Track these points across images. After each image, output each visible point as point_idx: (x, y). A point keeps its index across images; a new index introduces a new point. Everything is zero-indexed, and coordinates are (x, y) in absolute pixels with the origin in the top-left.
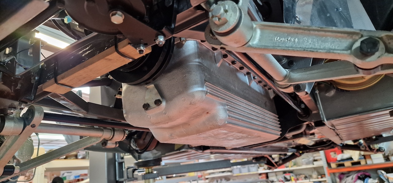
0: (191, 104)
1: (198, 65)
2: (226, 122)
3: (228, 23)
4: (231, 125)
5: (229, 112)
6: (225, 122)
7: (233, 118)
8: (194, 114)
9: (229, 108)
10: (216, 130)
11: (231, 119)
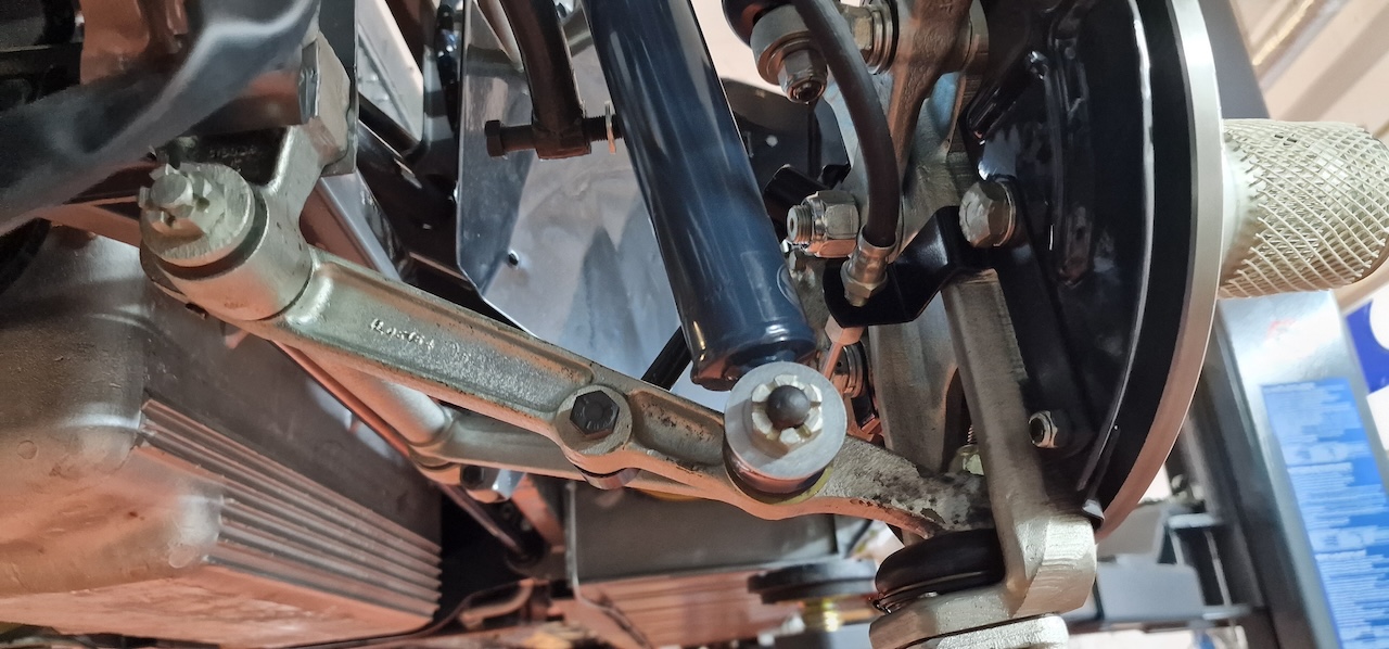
0: (56, 472)
1: (134, 328)
2: (205, 558)
3: (204, 238)
4: (223, 570)
5: (225, 520)
6: (200, 557)
7: (238, 546)
8: (65, 511)
9: (233, 505)
10: (156, 582)
11: (230, 548)
